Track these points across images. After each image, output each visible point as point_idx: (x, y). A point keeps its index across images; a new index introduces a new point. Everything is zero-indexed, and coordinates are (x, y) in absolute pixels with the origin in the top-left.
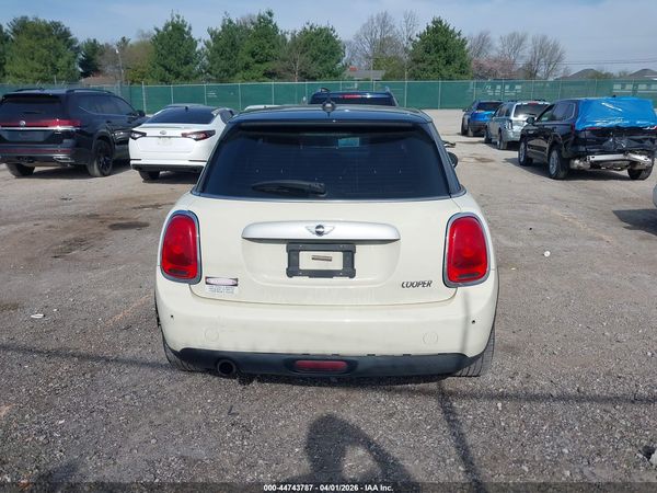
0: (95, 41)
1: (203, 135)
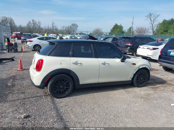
1: (153, 49)
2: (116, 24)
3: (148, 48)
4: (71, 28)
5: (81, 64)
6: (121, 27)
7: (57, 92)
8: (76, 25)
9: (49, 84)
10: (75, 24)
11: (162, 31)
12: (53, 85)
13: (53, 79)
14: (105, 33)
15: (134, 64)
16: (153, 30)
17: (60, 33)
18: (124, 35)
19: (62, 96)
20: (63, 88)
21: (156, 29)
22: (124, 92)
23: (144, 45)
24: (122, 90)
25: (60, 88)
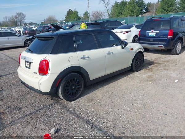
0: (150, 3)
1: (126, 32)
2: (70, 10)
3: (121, 32)
4: (16, 18)
5: (88, 57)
6: (76, 13)
7: (70, 94)
8: (23, 14)
9: (61, 88)
10: (20, 13)
11: (117, 14)
12: (65, 88)
13: (64, 81)
14: (60, 21)
15: (132, 49)
16: (108, 14)
17: (4, 25)
18: (80, 21)
19: (76, 98)
20: (75, 89)
21: (111, 11)
22: (128, 79)
23: (115, 29)
24: (125, 77)
25: (72, 89)
